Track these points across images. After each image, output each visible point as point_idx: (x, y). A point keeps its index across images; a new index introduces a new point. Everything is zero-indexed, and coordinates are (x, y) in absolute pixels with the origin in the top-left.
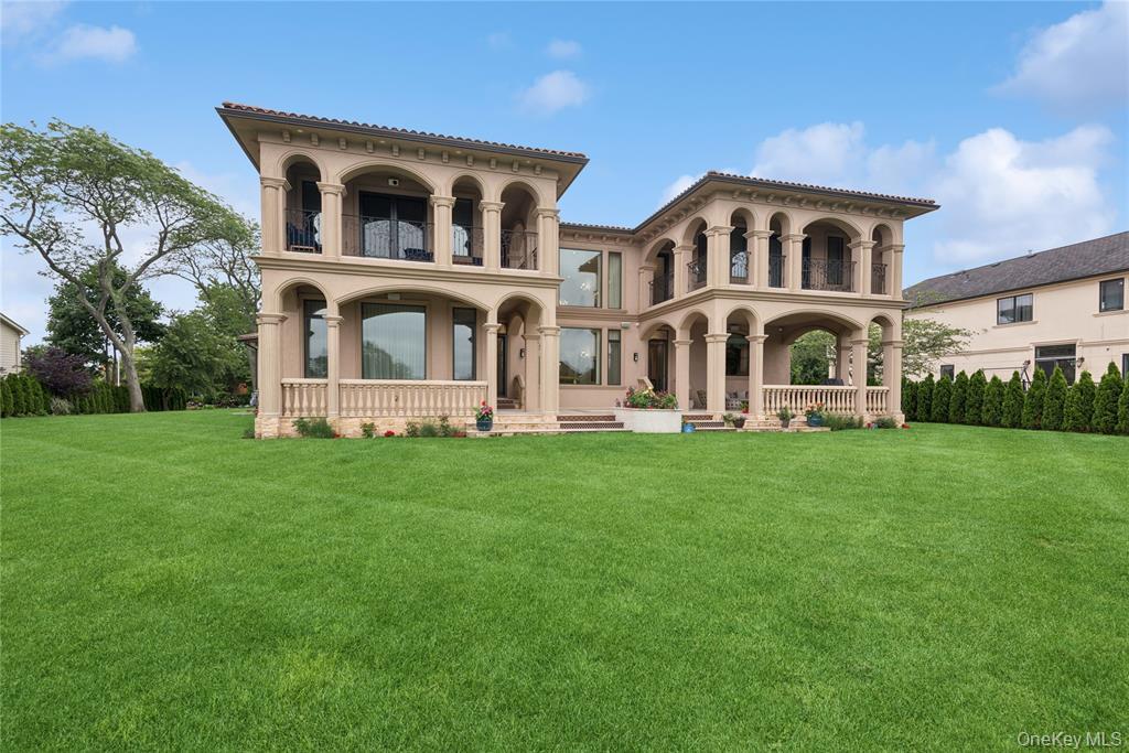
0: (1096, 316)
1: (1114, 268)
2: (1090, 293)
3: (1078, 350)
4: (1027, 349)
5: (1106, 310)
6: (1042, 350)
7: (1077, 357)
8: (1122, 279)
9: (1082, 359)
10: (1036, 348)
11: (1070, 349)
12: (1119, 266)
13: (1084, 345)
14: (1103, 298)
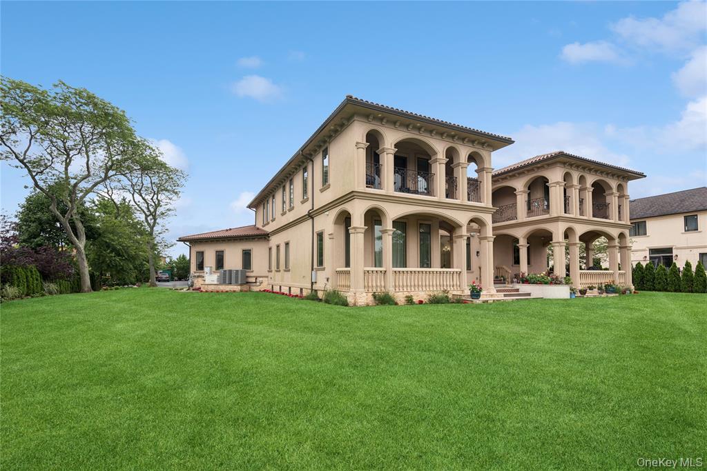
0: (682, 233)
1: (691, 209)
2: (679, 222)
3: (674, 250)
4: (644, 250)
5: (688, 230)
6: (653, 251)
7: (674, 255)
8: (696, 215)
9: (677, 256)
10: (650, 250)
11: (670, 250)
12: (694, 209)
13: (677, 248)
14: (686, 224)
